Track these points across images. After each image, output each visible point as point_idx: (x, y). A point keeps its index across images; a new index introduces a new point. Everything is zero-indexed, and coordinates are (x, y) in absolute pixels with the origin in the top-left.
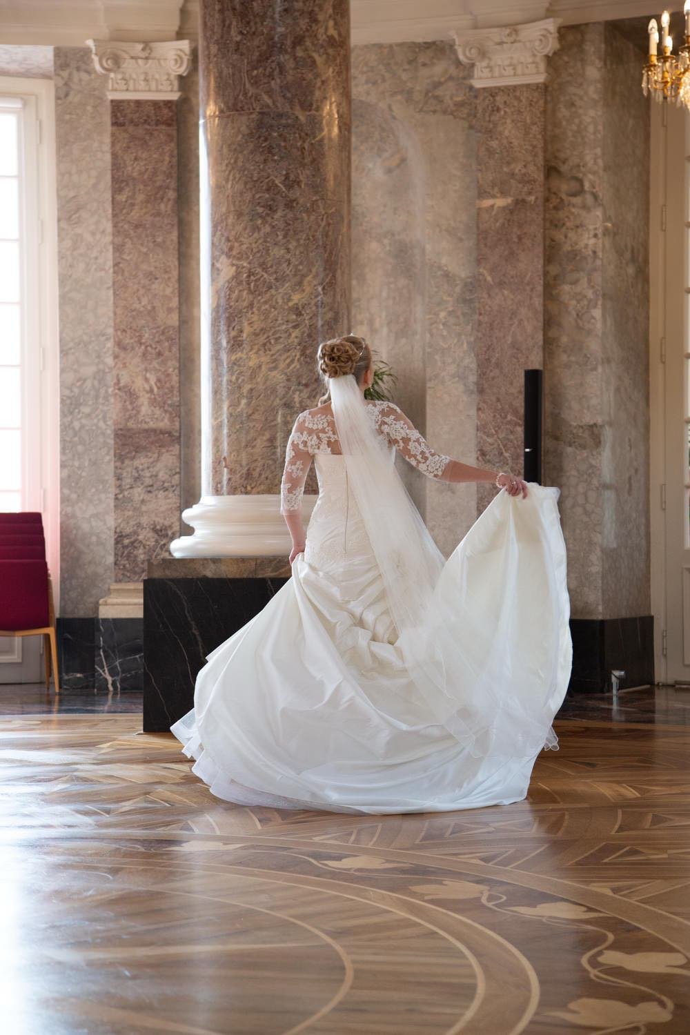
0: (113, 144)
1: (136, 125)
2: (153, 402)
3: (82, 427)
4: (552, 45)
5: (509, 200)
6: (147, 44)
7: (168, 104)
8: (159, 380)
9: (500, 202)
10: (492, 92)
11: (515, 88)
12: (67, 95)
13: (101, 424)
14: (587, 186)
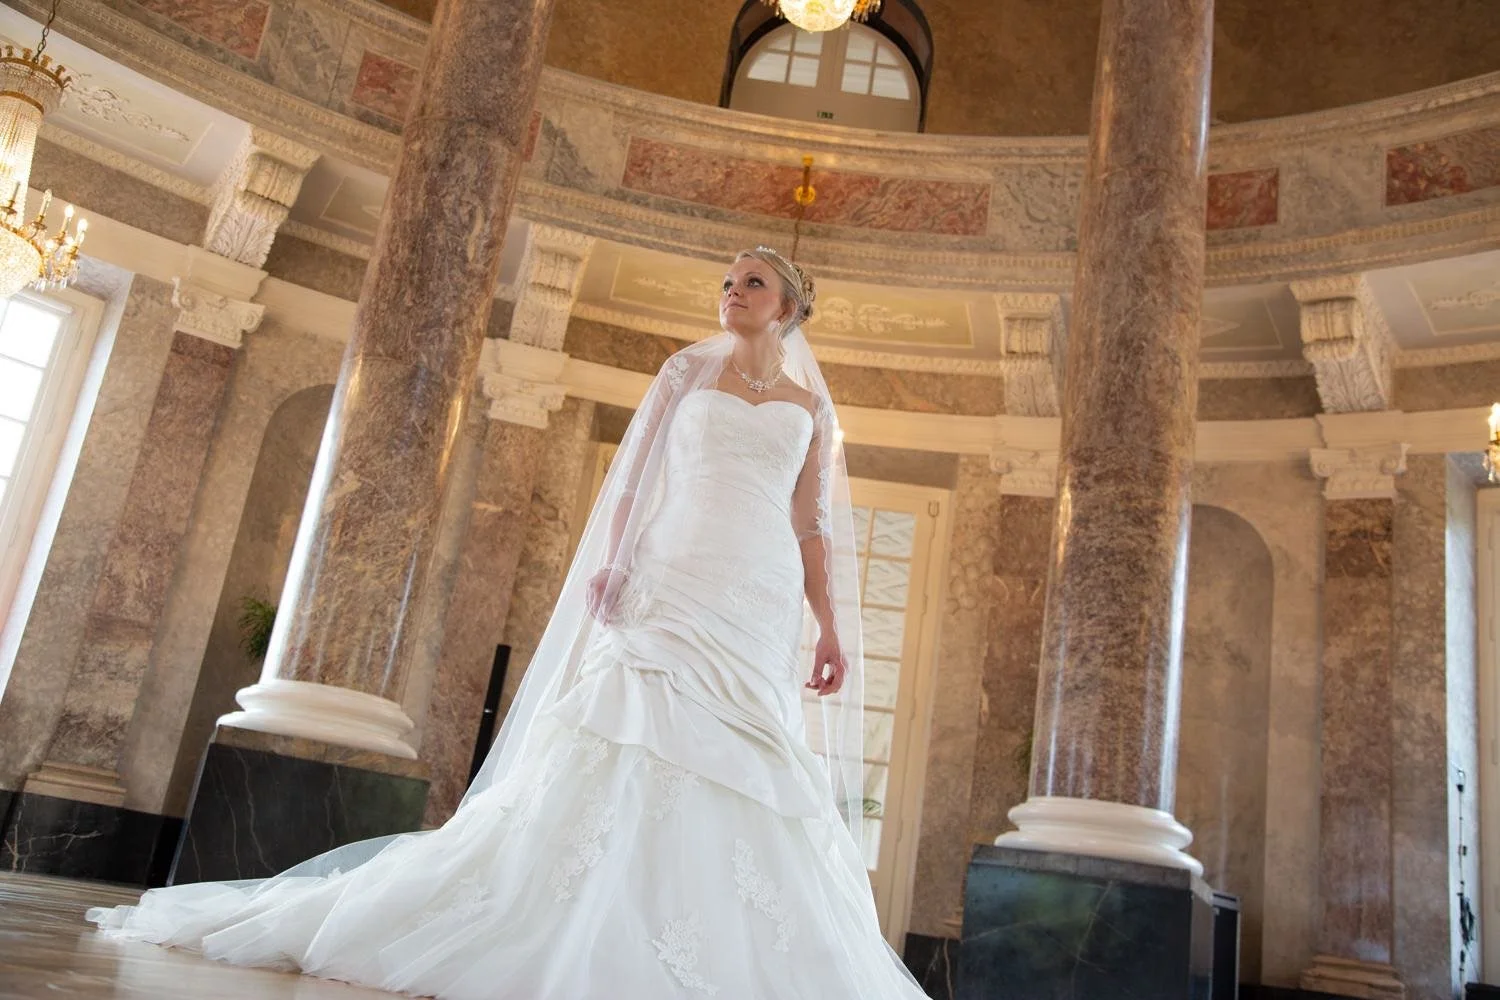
0: (168, 366)
1: (194, 357)
2: (139, 597)
3: (58, 603)
4: (558, 405)
5: (500, 509)
6: (225, 299)
7: (228, 350)
8: (151, 578)
9: (493, 508)
10: (504, 425)
11: (521, 427)
12: (135, 314)
13: (78, 605)
14: (561, 515)
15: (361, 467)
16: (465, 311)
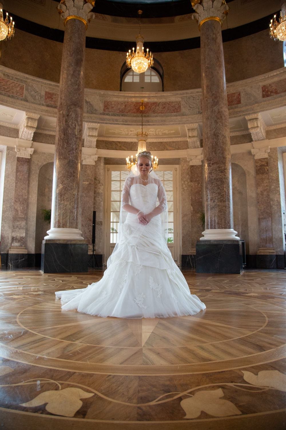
0: (17, 164)
1: (22, 162)
2: (21, 212)
3: (6, 216)
4: (96, 159)
5: (88, 183)
6: (25, 148)
7: (28, 159)
8: (23, 208)
9: (87, 183)
10: (86, 165)
11: (90, 165)
12: (8, 155)
13: (10, 216)
14: (101, 182)
15: (62, 183)
16: (77, 146)
